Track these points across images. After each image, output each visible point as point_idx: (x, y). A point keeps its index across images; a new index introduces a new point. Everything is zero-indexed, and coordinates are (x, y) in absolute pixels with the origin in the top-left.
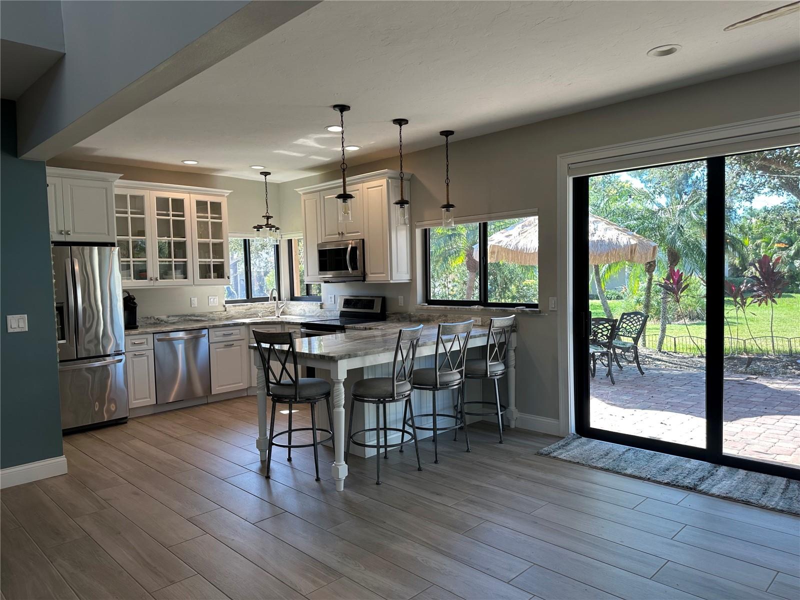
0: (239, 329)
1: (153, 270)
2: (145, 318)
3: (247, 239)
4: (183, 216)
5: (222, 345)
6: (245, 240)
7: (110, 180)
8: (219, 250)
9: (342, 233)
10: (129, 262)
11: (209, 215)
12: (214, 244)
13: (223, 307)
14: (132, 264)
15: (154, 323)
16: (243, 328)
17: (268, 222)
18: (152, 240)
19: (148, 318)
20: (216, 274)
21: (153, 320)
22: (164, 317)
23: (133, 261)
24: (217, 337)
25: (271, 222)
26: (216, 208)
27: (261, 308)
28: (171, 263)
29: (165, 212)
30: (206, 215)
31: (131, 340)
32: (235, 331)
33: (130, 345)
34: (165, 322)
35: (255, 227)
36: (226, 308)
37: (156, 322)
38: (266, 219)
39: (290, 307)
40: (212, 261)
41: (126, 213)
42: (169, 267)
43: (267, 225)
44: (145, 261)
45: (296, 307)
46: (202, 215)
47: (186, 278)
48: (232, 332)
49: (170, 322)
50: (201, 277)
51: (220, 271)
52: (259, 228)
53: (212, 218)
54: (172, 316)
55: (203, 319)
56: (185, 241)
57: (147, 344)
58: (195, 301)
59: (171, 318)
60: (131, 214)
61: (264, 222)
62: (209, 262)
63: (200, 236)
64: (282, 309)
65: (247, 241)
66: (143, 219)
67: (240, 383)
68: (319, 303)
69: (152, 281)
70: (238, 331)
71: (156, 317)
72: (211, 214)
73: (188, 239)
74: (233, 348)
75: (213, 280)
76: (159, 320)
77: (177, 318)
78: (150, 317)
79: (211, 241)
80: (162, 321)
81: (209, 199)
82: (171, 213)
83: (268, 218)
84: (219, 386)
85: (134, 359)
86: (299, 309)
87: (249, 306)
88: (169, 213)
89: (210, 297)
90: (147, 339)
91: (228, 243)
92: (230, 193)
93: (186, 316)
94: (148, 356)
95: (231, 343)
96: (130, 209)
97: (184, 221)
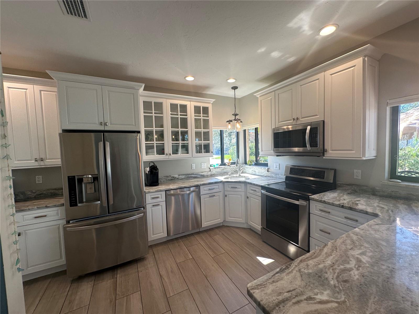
0: (218, 185)
1: (168, 148)
2: (166, 176)
3: (222, 130)
4: (186, 115)
5: (208, 196)
6: (221, 131)
7: (136, 88)
8: (207, 136)
9: (297, 119)
10: (154, 144)
11: (202, 115)
12: (204, 133)
13: (209, 169)
14: (155, 145)
15: (171, 179)
16: (220, 184)
17: (235, 117)
18: (168, 130)
19: (167, 176)
20: (205, 150)
21: (170, 177)
22: (176, 176)
23: (156, 144)
24: (205, 191)
25: (237, 117)
26: (206, 110)
27: (229, 169)
28: (179, 144)
29: (176, 113)
30: (200, 115)
31: (150, 196)
32: (215, 186)
33: (150, 199)
34: (177, 179)
35: (227, 122)
36: (210, 170)
37: (172, 179)
38: (234, 116)
39: (245, 169)
40: (203, 142)
41: (152, 113)
42: (178, 146)
43: (235, 120)
44: (163, 144)
45: (249, 168)
46: (198, 115)
47: (188, 153)
48: (214, 187)
49: (180, 178)
50: (197, 152)
51: (207, 149)
52: (230, 121)
53: (203, 117)
54: (181, 175)
55: (198, 176)
56: (187, 131)
57: (161, 198)
58: (194, 166)
59: (180, 176)
60: (154, 114)
61: (233, 118)
62: (201, 143)
63: (196, 128)
64: (242, 171)
65: (222, 131)
66: (162, 117)
67: (219, 219)
68: (267, 168)
69: (168, 156)
70: (218, 186)
71: (172, 176)
72: (203, 114)
73: (189, 129)
74: (215, 197)
75: (203, 154)
76: (174, 178)
77: (184, 176)
78: (169, 176)
79: (202, 130)
80: (175, 178)
81: (202, 105)
82: (179, 113)
83: (236, 115)
84: (206, 222)
85: (153, 208)
86: (251, 170)
87: (223, 168)
88: (178, 113)
89: (202, 164)
90: (161, 194)
91: (212, 132)
92: (214, 101)
93: (189, 174)
94: (162, 206)
95: (214, 194)
96: (154, 111)
97: (187, 118)
